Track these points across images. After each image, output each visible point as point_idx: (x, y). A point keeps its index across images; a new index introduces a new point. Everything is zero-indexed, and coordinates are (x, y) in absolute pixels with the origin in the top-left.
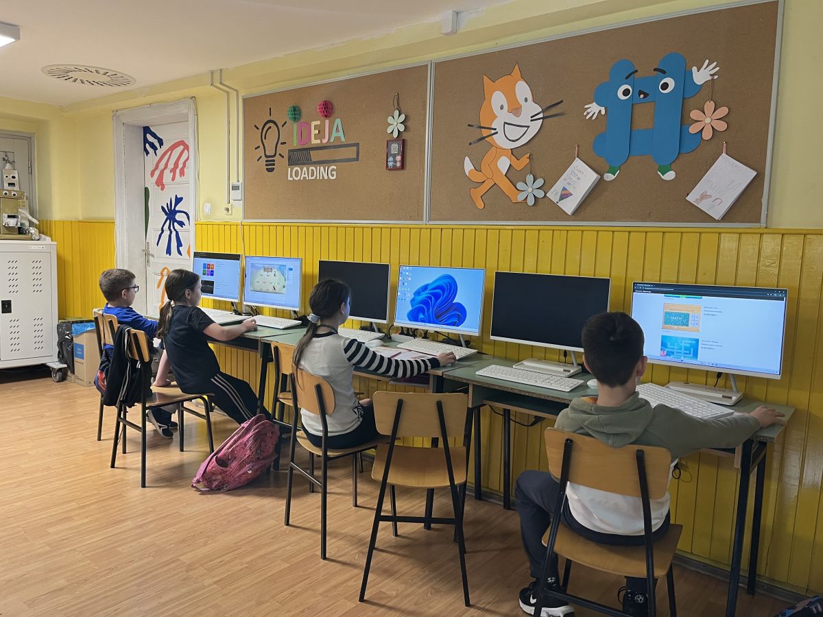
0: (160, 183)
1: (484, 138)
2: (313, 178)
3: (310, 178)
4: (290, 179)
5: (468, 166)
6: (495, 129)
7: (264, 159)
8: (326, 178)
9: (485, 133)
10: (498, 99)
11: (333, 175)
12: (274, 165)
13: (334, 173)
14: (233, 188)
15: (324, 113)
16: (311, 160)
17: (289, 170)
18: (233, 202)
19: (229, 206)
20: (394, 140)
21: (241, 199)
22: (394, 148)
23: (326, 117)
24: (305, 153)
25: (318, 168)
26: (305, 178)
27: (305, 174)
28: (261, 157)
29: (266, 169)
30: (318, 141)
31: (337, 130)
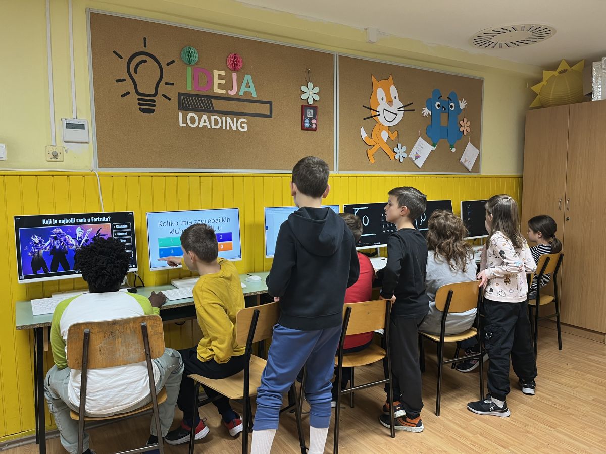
1: (372, 116)
2: (217, 127)
3: (213, 127)
4: (181, 124)
5: (364, 134)
6: (379, 112)
7: (134, 96)
9: (373, 113)
10: (380, 93)
11: (243, 127)
12: (154, 106)
13: (245, 125)
14: (69, 126)
15: (235, 65)
16: (213, 109)
17: (180, 114)
18: (64, 145)
19: (58, 150)
20: (310, 107)
21: (87, 141)
22: (310, 113)
23: (235, 70)
24: (204, 100)
25: (224, 118)
26: (205, 126)
27: (205, 121)
28: (128, 93)
29: (140, 109)
30: (223, 92)
31: (248, 85)
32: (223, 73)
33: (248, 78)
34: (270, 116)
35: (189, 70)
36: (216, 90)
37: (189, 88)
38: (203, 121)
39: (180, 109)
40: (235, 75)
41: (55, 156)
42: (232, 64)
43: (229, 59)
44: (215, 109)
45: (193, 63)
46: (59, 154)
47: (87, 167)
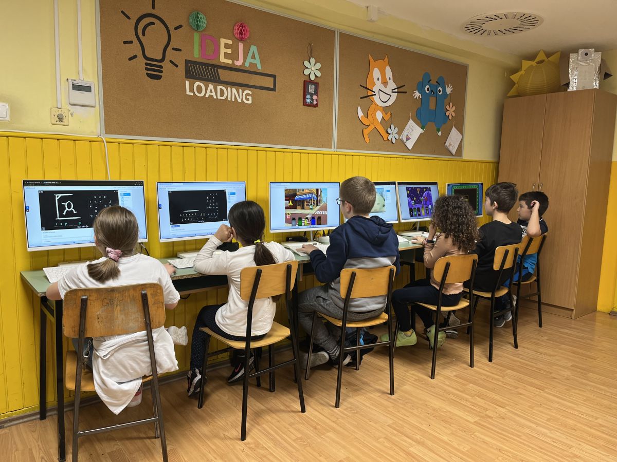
1: (368, 96)
2: (223, 98)
3: (219, 97)
4: (188, 93)
5: (360, 114)
6: (374, 92)
8: (239, 100)
9: (369, 93)
10: (376, 73)
11: (248, 100)
13: (250, 98)
14: (76, 87)
15: (242, 35)
16: (219, 78)
17: (187, 83)
18: (70, 107)
19: (63, 112)
20: (311, 82)
21: (93, 104)
22: (311, 88)
23: (241, 39)
24: (211, 69)
25: (229, 89)
26: (211, 96)
28: (135, 57)
29: (147, 74)
30: (230, 62)
31: (253, 57)
32: (230, 42)
33: (254, 49)
34: (274, 89)
35: (197, 37)
36: (223, 60)
37: (196, 55)
38: (210, 91)
39: (187, 77)
40: (241, 45)
41: (60, 119)
42: (240, 33)
43: (236, 28)
44: (221, 80)
45: (201, 29)
46: (64, 117)
47: (93, 132)
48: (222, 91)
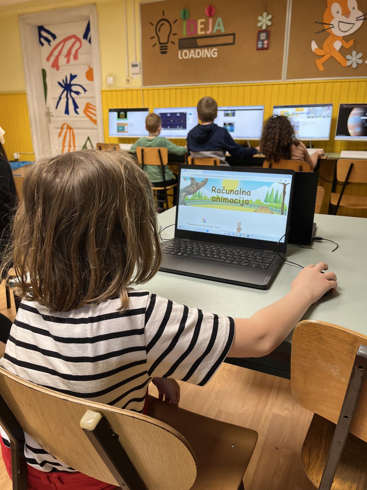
0: (55, 65)
1: (325, 30)
2: (199, 57)
3: (197, 57)
4: (180, 58)
5: (314, 46)
6: (332, 25)
7: (158, 45)
8: (209, 56)
9: (326, 27)
10: (335, 8)
11: (214, 54)
12: (166, 49)
13: (216, 53)
14: (133, 66)
18: (132, 75)
20: (263, 31)
21: (139, 72)
22: (263, 36)
26: (192, 57)
27: (192, 54)
28: (155, 44)
29: (161, 52)
30: (203, 33)
31: (219, 25)
38: (191, 54)
46: (130, 80)
47: (139, 86)
48: (199, 53)
